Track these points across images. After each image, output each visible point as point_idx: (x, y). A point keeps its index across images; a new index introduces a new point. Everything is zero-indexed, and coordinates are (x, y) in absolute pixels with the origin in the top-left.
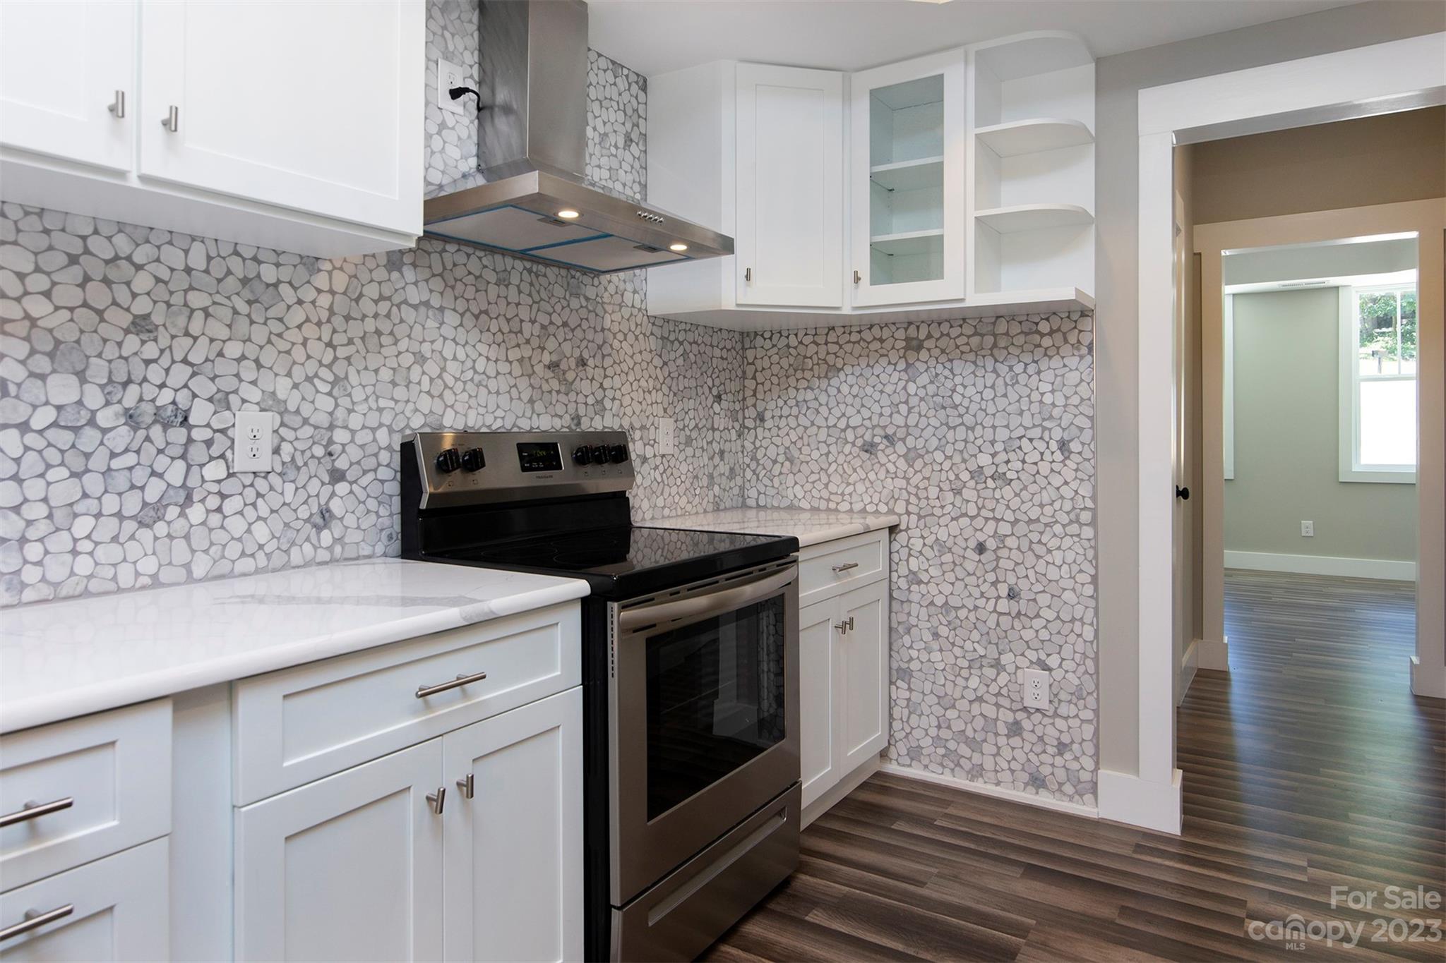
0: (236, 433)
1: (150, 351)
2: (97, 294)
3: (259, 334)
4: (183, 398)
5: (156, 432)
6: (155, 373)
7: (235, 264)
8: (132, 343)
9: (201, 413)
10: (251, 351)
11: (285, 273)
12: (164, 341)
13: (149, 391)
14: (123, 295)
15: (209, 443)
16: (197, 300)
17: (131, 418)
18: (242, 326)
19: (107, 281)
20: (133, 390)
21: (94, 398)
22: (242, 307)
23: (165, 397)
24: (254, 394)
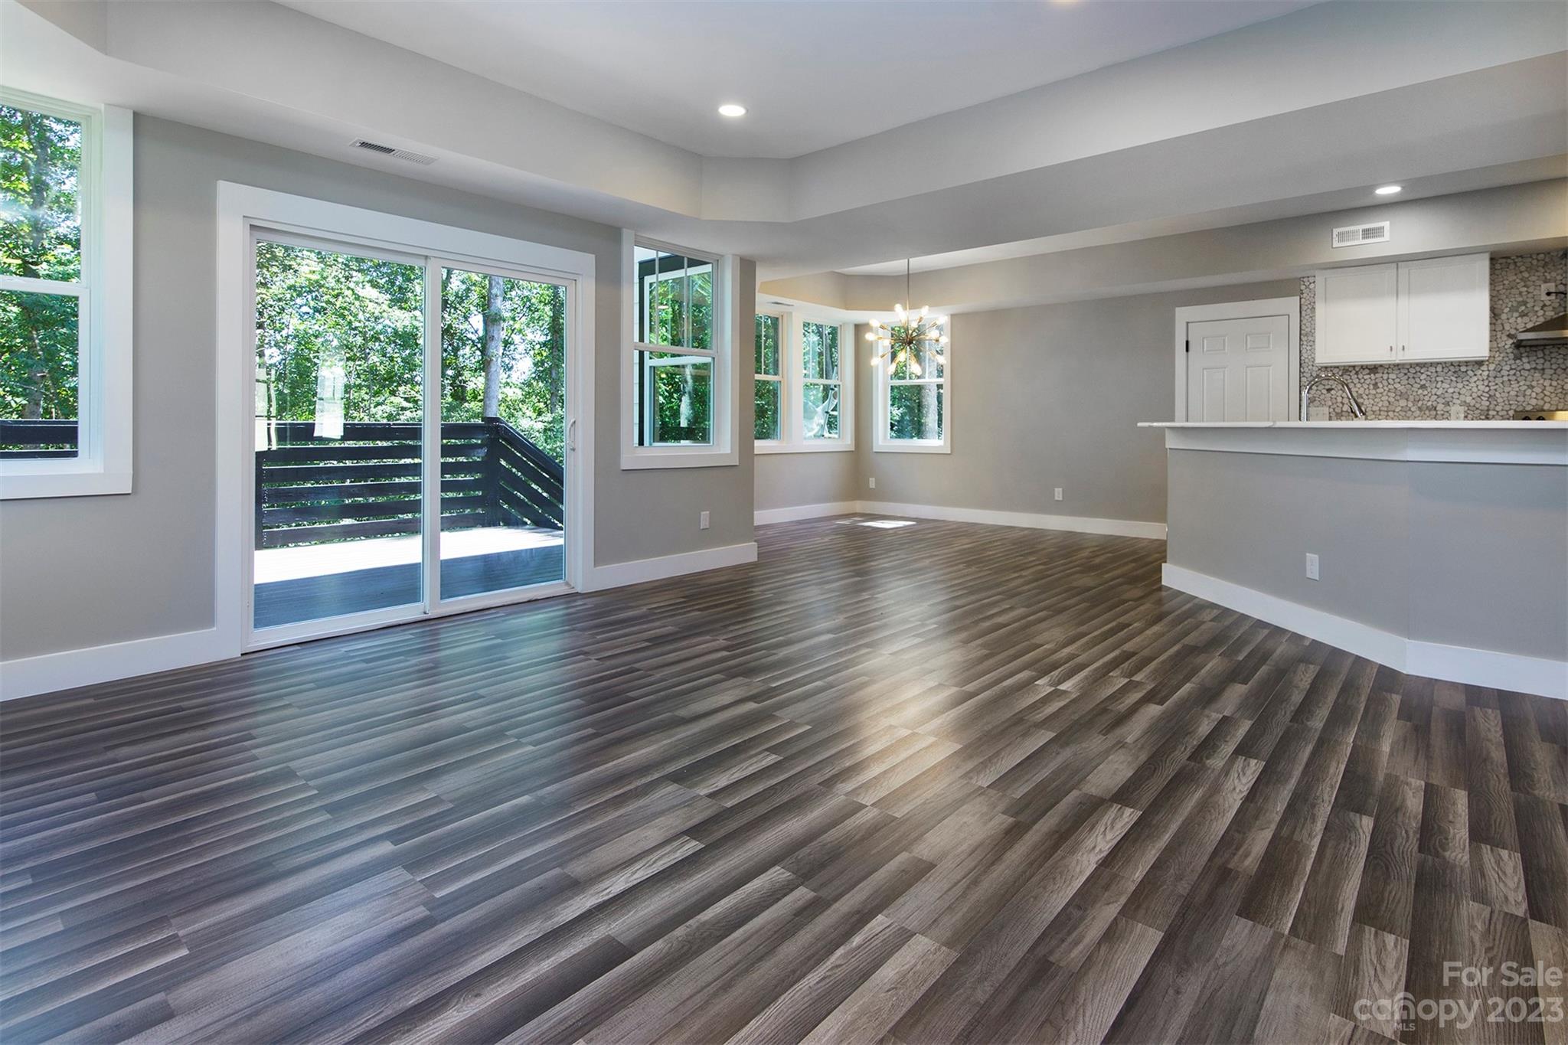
0: (1452, 412)
1: (1426, 393)
2: (1412, 381)
3: (1460, 385)
4: (1435, 404)
5: (1427, 412)
6: (1427, 398)
7: (1452, 368)
8: (1420, 391)
9: (1440, 407)
10: (1457, 390)
11: (1469, 368)
12: (1429, 390)
13: (1425, 402)
14: (1418, 380)
15: (1443, 415)
16: (1438, 379)
17: (1420, 409)
18: (1454, 384)
19: (1414, 378)
20: (1420, 402)
21: (1410, 404)
22: (1454, 379)
23: (1430, 404)
24: (1459, 402)
